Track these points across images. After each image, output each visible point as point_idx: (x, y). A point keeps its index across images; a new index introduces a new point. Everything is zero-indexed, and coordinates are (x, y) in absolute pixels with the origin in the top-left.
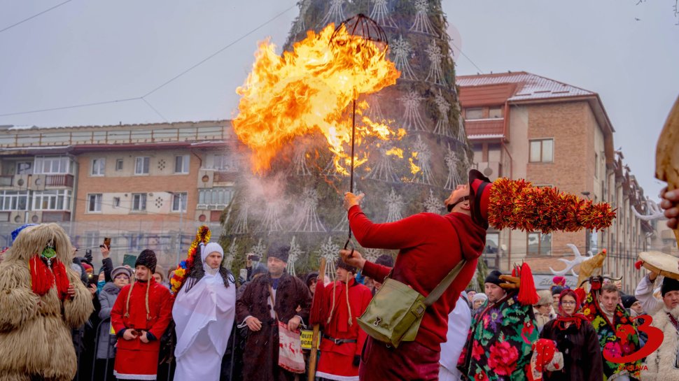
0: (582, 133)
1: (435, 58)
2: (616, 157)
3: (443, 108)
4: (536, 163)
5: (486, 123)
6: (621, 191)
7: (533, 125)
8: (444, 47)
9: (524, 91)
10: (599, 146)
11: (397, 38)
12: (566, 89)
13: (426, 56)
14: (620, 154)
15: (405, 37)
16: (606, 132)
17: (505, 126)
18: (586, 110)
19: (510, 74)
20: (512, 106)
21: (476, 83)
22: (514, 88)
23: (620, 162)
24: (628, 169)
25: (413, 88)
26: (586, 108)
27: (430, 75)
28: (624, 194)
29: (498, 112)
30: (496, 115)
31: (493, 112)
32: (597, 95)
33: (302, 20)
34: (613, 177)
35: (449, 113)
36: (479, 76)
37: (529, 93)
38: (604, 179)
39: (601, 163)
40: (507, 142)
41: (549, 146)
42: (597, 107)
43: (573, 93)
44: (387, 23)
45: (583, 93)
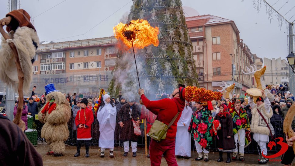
0: (229, 34)
1: (178, 16)
2: (241, 41)
3: (182, 32)
4: (214, 45)
5: (198, 32)
6: (243, 52)
7: (213, 32)
8: (181, 12)
9: (210, 21)
10: (235, 38)
11: (166, 10)
12: (223, 20)
13: (175, 15)
14: (242, 40)
15: (168, 10)
16: (237, 33)
17: (204, 33)
18: (230, 27)
19: (205, 15)
20: (206, 26)
21: (193, 19)
22: (206, 20)
23: (242, 42)
24: (245, 44)
25: (172, 26)
26: (230, 26)
27: (177, 22)
28: (244, 53)
29: (201, 29)
30: (201, 30)
31: (200, 29)
32: (233, 21)
33: (134, 6)
34: (240, 47)
35: (184, 34)
36: (194, 17)
37: (211, 22)
38: (237, 48)
39: (236, 43)
40: (205, 38)
41: (218, 39)
42: (234, 25)
43: (225, 21)
44: (162, 6)
45: (229, 21)
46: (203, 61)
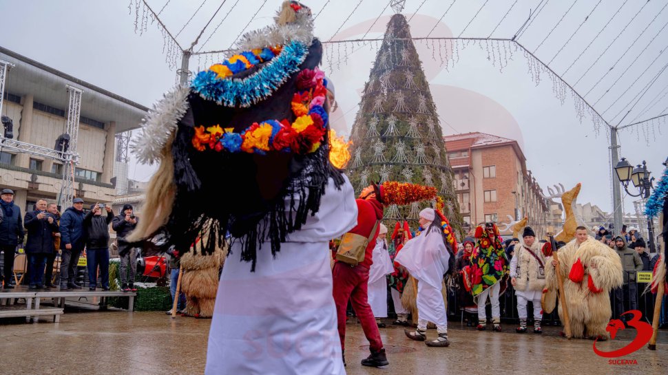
0: (510, 161)
1: (431, 126)
2: (528, 173)
3: (437, 151)
4: (487, 178)
5: (460, 159)
6: (531, 190)
7: (484, 159)
8: (436, 120)
9: (478, 142)
10: (519, 168)
11: (411, 117)
12: (500, 139)
13: (426, 125)
14: (530, 171)
15: (415, 116)
16: (522, 160)
17: (470, 160)
18: (511, 152)
19: (470, 133)
20: (474, 150)
21: (453, 139)
22: (473, 140)
23: (530, 175)
24: (534, 179)
25: (421, 141)
26: (511, 149)
27: (429, 134)
28: (533, 192)
29: (466, 153)
30: (465, 155)
31: (463, 154)
32: (516, 142)
33: (361, 111)
34: (527, 183)
35: (440, 154)
36: (454, 136)
37: (481, 142)
38: (522, 184)
39: (521, 177)
40: (471, 168)
41: (493, 169)
42: (516, 147)
43: (504, 141)
44: (405, 110)
45: (509, 141)
46: (469, 204)
